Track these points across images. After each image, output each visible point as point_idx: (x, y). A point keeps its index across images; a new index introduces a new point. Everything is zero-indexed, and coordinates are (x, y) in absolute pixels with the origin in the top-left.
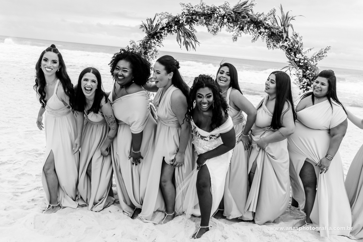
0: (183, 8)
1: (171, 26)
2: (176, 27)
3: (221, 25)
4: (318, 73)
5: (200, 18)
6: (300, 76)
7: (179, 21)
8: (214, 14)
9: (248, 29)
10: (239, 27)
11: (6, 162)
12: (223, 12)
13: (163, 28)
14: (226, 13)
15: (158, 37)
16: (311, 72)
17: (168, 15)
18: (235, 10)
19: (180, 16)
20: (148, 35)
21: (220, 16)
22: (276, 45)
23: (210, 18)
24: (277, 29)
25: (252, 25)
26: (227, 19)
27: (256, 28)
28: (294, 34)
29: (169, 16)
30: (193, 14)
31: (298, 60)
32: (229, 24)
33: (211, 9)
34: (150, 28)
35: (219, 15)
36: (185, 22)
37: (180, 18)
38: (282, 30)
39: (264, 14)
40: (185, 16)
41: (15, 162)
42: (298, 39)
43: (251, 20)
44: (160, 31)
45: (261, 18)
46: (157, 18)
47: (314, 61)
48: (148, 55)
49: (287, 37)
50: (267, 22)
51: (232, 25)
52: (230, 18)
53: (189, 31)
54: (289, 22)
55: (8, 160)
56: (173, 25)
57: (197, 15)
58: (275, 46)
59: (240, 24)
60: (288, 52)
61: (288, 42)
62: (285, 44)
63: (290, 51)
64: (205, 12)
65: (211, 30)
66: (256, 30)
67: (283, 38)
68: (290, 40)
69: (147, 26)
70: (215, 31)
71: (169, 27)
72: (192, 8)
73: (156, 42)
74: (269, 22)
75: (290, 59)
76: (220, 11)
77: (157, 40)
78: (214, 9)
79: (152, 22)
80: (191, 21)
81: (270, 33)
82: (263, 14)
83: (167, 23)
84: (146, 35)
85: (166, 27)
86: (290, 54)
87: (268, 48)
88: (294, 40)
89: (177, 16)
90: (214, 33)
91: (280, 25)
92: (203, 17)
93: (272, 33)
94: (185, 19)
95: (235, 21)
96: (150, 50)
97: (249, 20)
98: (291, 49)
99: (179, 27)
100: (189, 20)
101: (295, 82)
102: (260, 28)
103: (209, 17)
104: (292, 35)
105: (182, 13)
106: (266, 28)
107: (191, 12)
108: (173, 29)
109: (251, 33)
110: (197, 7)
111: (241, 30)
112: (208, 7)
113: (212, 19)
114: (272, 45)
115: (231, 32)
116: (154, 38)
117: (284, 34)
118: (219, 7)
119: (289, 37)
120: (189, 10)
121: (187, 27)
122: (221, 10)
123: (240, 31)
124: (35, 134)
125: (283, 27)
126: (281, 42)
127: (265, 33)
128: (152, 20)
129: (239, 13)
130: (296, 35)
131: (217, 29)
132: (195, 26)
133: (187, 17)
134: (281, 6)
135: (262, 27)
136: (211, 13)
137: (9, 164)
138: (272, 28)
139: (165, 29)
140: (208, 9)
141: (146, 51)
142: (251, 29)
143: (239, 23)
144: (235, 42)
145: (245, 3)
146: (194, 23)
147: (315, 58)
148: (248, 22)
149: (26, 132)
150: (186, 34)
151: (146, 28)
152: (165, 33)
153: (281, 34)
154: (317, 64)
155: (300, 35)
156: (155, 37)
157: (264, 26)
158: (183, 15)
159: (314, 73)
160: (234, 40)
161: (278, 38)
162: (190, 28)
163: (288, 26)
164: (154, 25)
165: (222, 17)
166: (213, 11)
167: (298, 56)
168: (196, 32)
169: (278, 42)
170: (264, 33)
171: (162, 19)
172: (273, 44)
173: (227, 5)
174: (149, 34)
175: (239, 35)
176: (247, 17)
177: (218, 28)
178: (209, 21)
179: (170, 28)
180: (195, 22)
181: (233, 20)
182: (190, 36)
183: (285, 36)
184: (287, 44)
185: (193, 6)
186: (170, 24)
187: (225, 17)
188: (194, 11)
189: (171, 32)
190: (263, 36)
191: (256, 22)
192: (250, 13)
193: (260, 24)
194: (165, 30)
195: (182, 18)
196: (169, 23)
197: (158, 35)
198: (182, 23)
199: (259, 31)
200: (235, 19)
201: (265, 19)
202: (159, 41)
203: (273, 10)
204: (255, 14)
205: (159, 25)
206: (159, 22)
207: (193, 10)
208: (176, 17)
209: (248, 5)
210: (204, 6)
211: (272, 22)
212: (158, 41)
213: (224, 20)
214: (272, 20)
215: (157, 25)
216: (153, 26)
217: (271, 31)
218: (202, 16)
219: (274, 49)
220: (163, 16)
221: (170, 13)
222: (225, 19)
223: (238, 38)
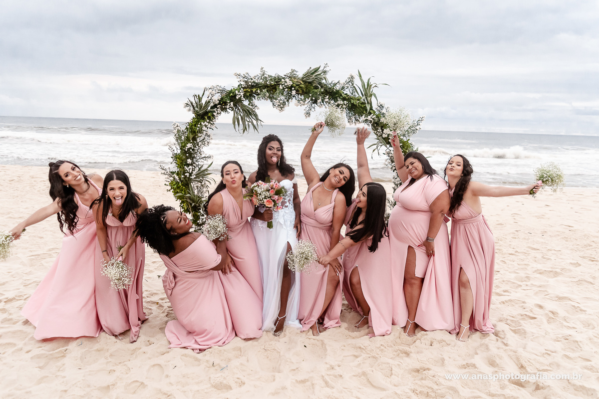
0: (239, 80)
1: (226, 103)
2: (232, 103)
3: (289, 99)
4: (412, 150)
5: (261, 91)
6: (390, 155)
7: (235, 96)
8: (279, 85)
9: (323, 102)
10: (312, 100)
11: (14, 299)
12: (289, 83)
13: (215, 106)
14: (293, 83)
15: (209, 118)
16: (404, 149)
17: (221, 89)
18: (304, 79)
19: (236, 90)
20: (196, 116)
21: (287, 88)
22: (358, 118)
23: (274, 90)
24: (358, 100)
25: (328, 97)
26: (295, 91)
27: (332, 100)
28: (379, 105)
29: (222, 91)
30: (252, 87)
31: (386, 136)
32: (299, 96)
33: (275, 80)
34: (199, 106)
35: (286, 86)
36: (242, 97)
37: (237, 92)
38: (364, 100)
39: (341, 82)
40: (242, 89)
41: (25, 297)
42: (384, 111)
43: (326, 91)
44: (212, 110)
45: (338, 87)
46: (207, 93)
47: (407, 135)
48: (198, 141)
49: (371, 109)
50: (345, 92)
51: (303, 97)
52: (299, 89)
53: (249, 108)
54: (371, 91)
55: (16, 296)
56: (228, 102)
57: (257, 88)
58: (357, 120)
59: (312, 96)
60: (374, 127)
61: (372, 114)
62: (369, 118)
63: (377, 126)
64: (267, 83)
65: (277, 105)
66: (332, 102)
67: (366, 110)
68: (375, 112)
69: (195, 105)
70: (282, 106)
71: (222, 105)
72: (252, 79)
73: (207, 124)
74: (347, 91)
75: (377, 135)
76: (286, 82)
77: (208, 121)
78: (279, 79)
79: (200, 99)
80: (251, 95)
81: (350, 105)
82: (338, 82)
83: (219, 99)
84: (194, 116)
85: (219, 104)
86: (376, 130)
87: (349, 124)
88: (379, 111)
89: (232, 90)
90: (280, 109)
91: (361, 95)
92: (266, 89)
93: (353, 104)
94: (242, 94)
95: (306, 93)
96: (200, 135)
97: (322, 90)
98: (376, 123)
99: (236, 103)
100: (248, 94)
101: (387, 163)
102: (337, 99)
103: (273, 88)
104: (377, 107)
105: (239, 86)
106: (344, 99)
107: (250, 84)
108: (228, 107)
109: (327, 106)
110: (257, 78)
111: (314, 103)
112: (271, 76)
113: (277, 92)
114: (354, 119)
115: (303, 106)
116: (204, 119)
117: (367, 105)
118: (284, 76)
119: (374, 109)
120: (246, 82)
121: (246, 103)
122: (287, 80)
123: (313, 105)
124: (45, 259)
125: (364, 97)
126: (363, 116)
127: (344, 106)
128: (201, 96)
129: (309, 83)
130: (381, 106)
131: (284, 104)
132: (255, 101)
133: (245, 90)
134: (359, 72)
135: (340, 98)
136: (275, 84)
137: (18, 300)
138: (352, 98)
139: (218, 106)
140: (271, 80)
141: (195, 135)
142: (326, 102)
143: (310, 95)
144: (308, 118)
145: (316, 70)
146: (254, 97)
147: (407, 132)
148: (322, 93)
149: (30, 256)
150: (245, 111)
151: (193, 106)
152: (218, 112)
153: (363, 106)
154: (409, 140)
155: (386, 106)
156: (206, 117)
157: (342, 97)
158: (240, 89)
159: (407, 151)
160: (307, 116)
161: (360, 110)
162: (249, 105)
163: (371, 95)
164: (204, 103)
165: (289, 88)
166: (278, 81)
167: (385, 131)
168: (258, 108)
169: (361, 114)
170: (342, 105)
171: (213, 95)
172: (355, 117)
173: (295, 73)
174: (197, 114)
175: (313, 110)
176: (320, 87)
177: (285, 102)
178: (273, 94)
179: (225, 105)
180: (255, 95)
181: (303, 91)
182: (250, 114)
183: (368, 108)
184: (371, 118)
185: (252, 77)
186: (224, 100)
187: (293, 89)
188: (254, 82)
189: (226, 110)
190: (342, 109)
191: (331, 92)
192: (324, 81)
193: (337, 94)
194: (218, 108)
195: (239, 92)
196: (222, 99)
197: (209, 114)
198: (240, 99)
199: (336, 104)
200: (306, 90)
201: (343, 88)
202: (212, 122)
203: (350, 77)
204: (330, 82)
205: (209, 102)
206: (209, 98)
207: (252, 81)
208: (231, 92)
209: (320, 73)
210: (265, 75)
211: (351, 91)
212: (210, 123)
213: (291, 92)
214: (351, 89)
215: (208, 103)
216: (202, 104)
217: (351, 102)
218: (264, 89)
219: (357, 124)
220: (214, 92)
221: (223, 87)
222: (293, 91)
223: (311, 113)
